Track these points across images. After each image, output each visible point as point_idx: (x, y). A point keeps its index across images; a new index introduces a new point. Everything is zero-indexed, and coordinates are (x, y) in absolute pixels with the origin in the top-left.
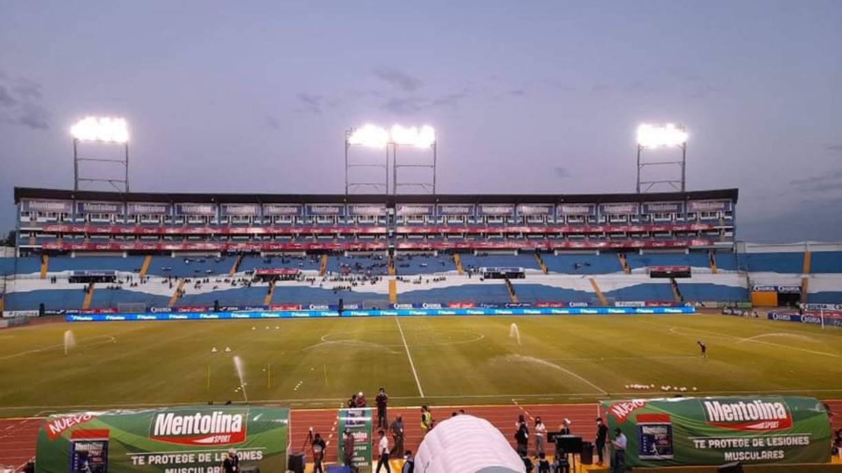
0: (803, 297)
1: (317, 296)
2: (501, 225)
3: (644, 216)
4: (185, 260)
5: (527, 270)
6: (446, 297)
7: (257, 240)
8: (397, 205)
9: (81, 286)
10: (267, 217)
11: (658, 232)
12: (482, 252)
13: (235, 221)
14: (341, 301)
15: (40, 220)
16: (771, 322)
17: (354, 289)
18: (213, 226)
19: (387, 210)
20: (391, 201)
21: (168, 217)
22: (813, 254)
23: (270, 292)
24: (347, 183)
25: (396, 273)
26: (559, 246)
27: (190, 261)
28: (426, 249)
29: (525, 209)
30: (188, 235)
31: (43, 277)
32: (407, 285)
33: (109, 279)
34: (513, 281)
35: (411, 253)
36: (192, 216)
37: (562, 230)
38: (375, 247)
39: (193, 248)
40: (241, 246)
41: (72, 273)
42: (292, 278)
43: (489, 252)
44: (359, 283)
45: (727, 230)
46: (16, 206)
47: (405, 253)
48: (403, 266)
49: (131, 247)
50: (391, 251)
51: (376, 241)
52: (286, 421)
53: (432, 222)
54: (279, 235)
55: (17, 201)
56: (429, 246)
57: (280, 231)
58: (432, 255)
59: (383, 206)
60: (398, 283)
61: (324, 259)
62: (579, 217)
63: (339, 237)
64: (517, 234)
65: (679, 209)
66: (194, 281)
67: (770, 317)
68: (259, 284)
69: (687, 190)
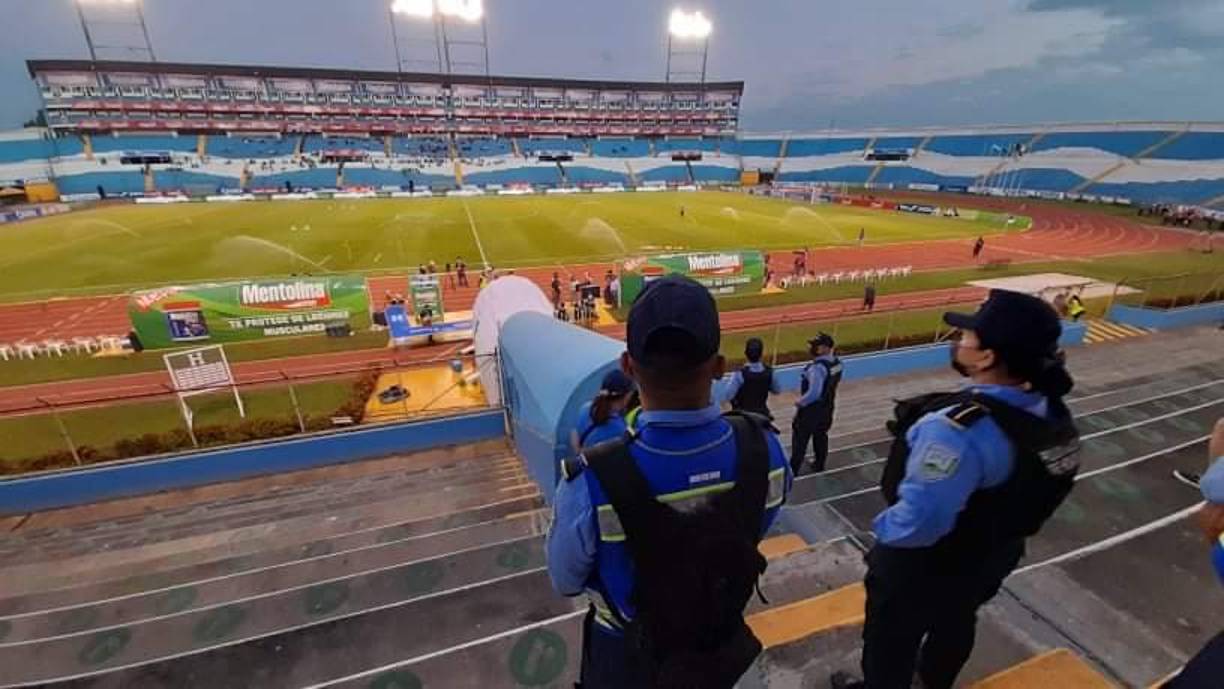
0: (776, 177)
1: (388, 177)
2: (552, 110)
3: (671, 105)
4: (243, 140)
5: (576, 154)
6: (507, 179)
7: (315, 119)
8: (453, 86)
9: (136, 167)
10: (321, 95)
11: (680, 120)
12: (536, 137)
13: (288, 99)
14: (411, 183)
15: (65, 95)
16: (752, 197)
17: (422, 170)
18: (264, 103)
19: (443, 91)
20: (447, 81)
21: (211, 92)
22: (789, 142)
23: (340, 173)
24: (398, 57)
25: (460, 155)
26: (602, 131)
27: (250, 141)
28: (485, 133)
29: (573, 95)
30: (239, 113)
31: (90, 159)
32: (470, 168)
33: (168, 160)
34: (563, 164)
35: (472, 136)
36: (236, 91)
37: (604, 116)
38: (436, 129)
39: (248, 127)
40: (299, 126)
41: (122, 154)
42: (359, 159)
43: (541, 137)
44: (426, 164)
45: (732, 119)
46: (34, 82)
47: (465, 136)
48: (466, 149)
49: (179, 125)
50: (453, 133)
51: (436, 123)
52: (363, 287)
53: (489, 105)
54: (337, 114)
55: (33, 76)
56: (487, 129)
57: (337, 110)
58: (492, 139)
59: (439, 86)
60: (463, 165)
61: (388, 140)
62: (618, 104)
63: (399, 117)
64: (565, 119)
65: (698, 100)
66: (259, 161)
67: (751, 192)
68: (328, 165)
69: (707, 81)
